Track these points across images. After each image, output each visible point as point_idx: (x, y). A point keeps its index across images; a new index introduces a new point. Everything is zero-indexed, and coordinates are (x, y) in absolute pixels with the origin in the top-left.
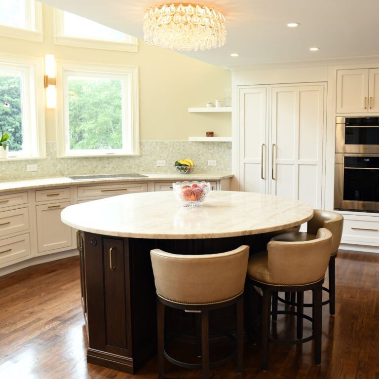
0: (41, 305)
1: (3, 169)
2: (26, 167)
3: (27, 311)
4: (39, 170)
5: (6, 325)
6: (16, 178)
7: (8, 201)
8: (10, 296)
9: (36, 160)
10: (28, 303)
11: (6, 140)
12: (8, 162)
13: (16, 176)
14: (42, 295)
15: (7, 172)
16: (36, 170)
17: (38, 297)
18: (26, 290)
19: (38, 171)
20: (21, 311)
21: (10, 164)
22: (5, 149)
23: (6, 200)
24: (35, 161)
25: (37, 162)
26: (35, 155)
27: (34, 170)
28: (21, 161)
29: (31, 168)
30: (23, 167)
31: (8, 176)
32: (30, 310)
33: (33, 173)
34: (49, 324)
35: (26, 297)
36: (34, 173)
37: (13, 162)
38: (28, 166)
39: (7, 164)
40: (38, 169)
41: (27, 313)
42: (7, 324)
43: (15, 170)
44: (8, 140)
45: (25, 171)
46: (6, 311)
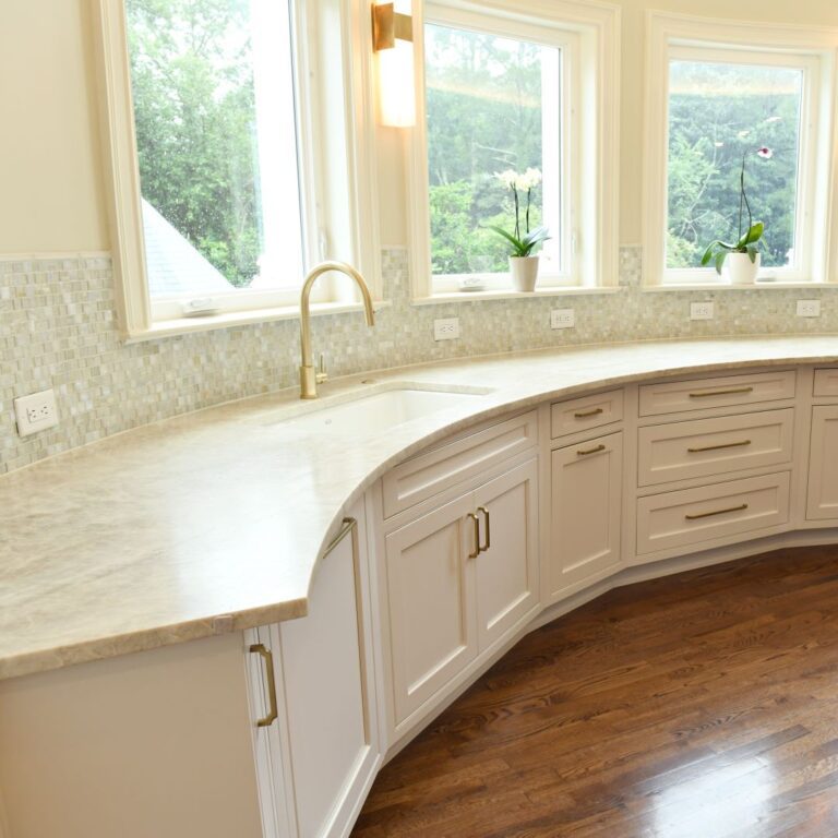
0: (806, 681)
1: (745, 308)
2: (795, 306)
3: (772, 690)
4: (825, 316)
5: (720, 722)
6: (769, 332)
7: (751, 389)
8: (735, 628)
9: (819, 290)
10: (773, 662)
11: (755, 238)
12: (757, 291)
13: (771, 327)
14: (810, 646)
15: (753, 316)
16: (817, 314)
17: (798, 650)
18: (772, 620)
19: (821, 316)
20: (757, 685)
21: (760, 296)
22: (753, 262)
23: (746, 387)
24: (814, 292)
25: (821, 295)
26: (819, 278)
27: (812, 315)
28: (784, 291)
29: (808, 308)
30: (787, 306)
31: (753, 326)
32: (779, 690)
33: (808, 320)
34: (825, 757)
35: (771, 640)
36: (812, 321)
37: (769, 292)
38: (800, 304)
39: (754, 296)
40: (821, 312)
41: (770, 698)
42: (723, 719)
43: (770, 311)
44: (761, 239)
45: (791, 317)
46: (723, 674)
